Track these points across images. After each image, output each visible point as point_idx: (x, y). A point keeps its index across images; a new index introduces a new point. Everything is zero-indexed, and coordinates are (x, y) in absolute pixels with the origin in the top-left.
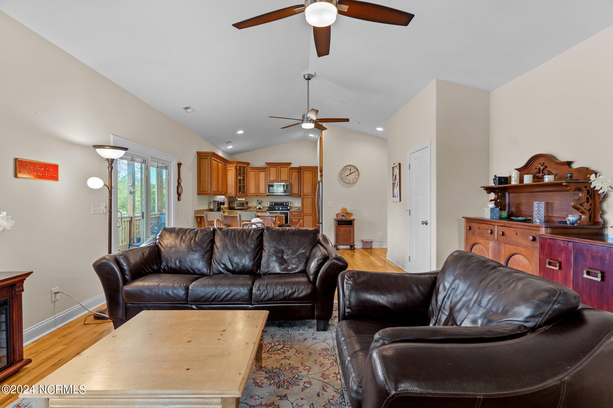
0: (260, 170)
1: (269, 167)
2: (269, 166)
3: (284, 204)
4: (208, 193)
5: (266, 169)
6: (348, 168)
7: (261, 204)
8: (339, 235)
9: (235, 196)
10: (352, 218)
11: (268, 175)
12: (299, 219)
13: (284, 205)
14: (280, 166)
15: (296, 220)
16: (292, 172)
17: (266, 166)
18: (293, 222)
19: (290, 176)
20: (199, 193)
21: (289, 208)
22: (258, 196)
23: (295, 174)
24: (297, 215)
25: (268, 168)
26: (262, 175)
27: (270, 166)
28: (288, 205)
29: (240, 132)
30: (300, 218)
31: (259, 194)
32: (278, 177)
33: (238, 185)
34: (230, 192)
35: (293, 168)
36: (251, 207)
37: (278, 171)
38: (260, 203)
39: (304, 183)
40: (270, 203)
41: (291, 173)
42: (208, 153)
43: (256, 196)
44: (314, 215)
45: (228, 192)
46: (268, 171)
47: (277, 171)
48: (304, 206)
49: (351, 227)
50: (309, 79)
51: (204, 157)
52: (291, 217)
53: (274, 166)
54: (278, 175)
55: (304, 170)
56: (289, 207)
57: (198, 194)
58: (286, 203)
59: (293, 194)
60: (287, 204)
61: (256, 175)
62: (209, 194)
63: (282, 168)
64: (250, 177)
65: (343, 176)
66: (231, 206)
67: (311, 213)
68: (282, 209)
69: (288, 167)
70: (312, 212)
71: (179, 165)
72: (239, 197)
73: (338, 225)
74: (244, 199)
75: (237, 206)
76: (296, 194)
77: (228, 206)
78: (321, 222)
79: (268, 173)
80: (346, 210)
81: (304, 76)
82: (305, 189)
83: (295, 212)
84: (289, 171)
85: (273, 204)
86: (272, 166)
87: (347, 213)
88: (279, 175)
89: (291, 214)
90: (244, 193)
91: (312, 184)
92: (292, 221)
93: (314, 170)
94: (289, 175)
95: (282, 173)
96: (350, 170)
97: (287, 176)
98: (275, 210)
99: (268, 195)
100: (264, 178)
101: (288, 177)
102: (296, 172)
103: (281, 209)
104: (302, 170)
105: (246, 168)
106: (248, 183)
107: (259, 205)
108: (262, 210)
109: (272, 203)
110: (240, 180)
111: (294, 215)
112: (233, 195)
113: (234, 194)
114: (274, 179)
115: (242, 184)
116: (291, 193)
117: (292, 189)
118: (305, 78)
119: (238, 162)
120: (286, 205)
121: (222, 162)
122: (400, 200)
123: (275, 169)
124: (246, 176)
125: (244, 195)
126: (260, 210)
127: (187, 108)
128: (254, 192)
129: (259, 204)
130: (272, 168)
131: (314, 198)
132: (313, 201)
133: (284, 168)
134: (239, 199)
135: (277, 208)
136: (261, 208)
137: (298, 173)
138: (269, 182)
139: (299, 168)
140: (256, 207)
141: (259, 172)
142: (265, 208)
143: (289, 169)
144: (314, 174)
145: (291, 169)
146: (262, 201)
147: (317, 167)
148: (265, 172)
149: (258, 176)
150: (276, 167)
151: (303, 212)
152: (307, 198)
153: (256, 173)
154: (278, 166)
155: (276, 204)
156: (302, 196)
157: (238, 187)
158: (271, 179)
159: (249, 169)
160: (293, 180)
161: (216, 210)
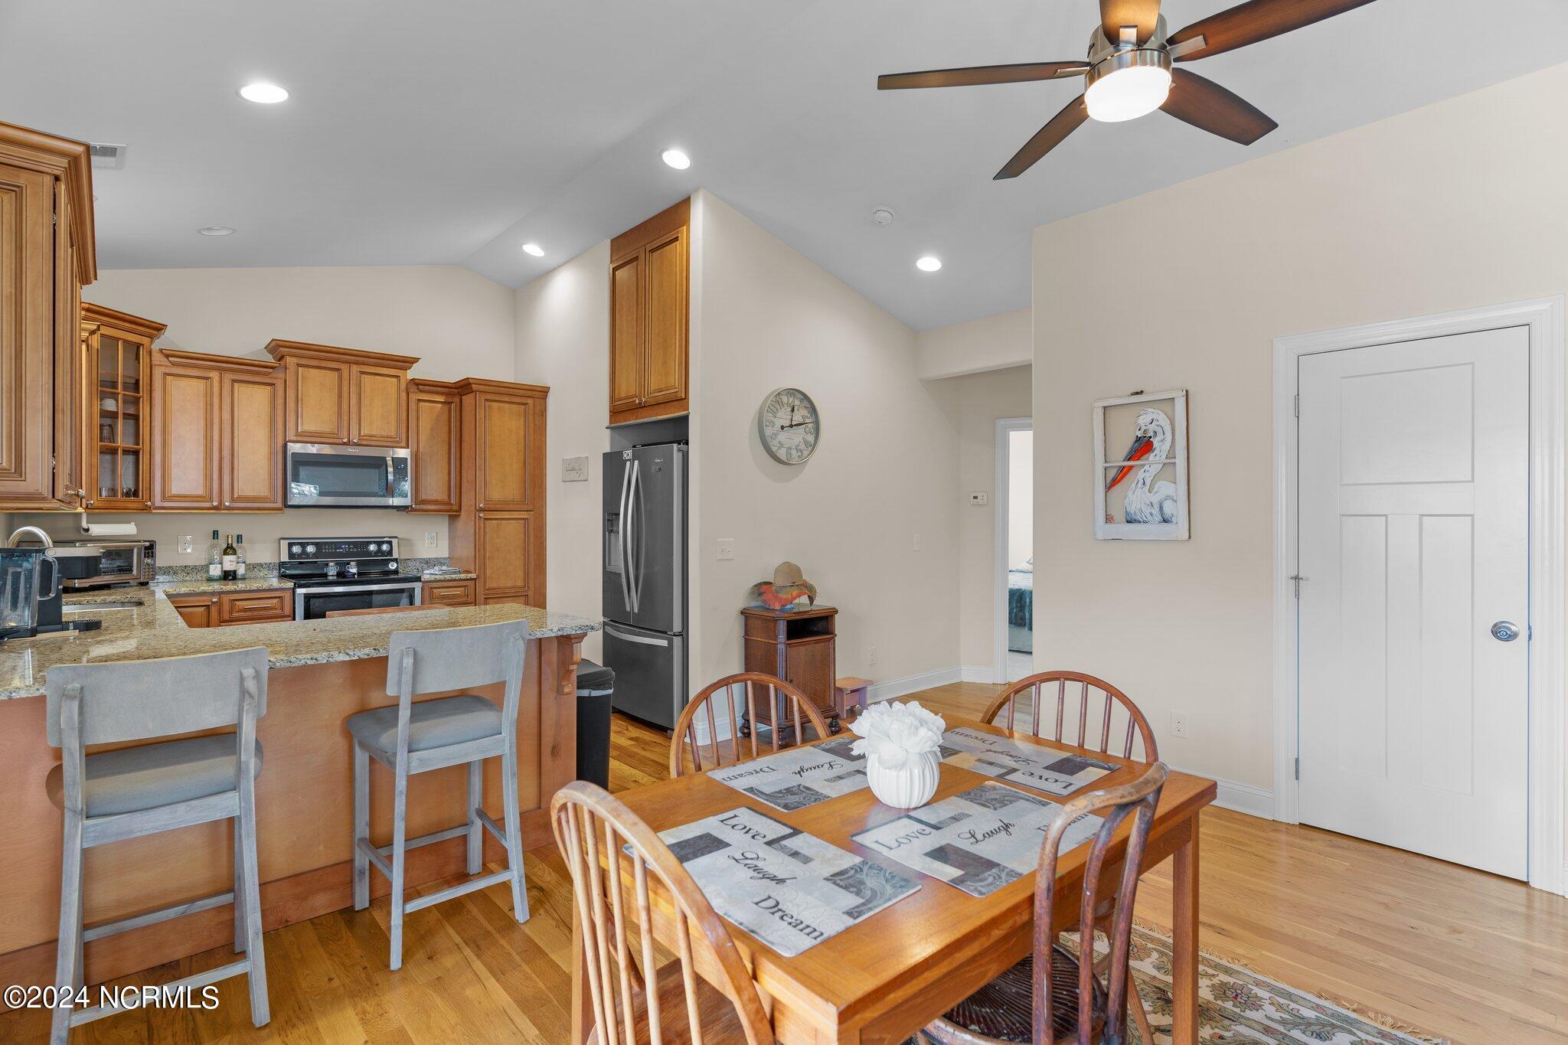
0: (236, 376)
1: (299, 365)
2: (293, 360)
3: (372, 547)
5: (277, 375)
6: (784, 398)
7: (239, 552)
10: (822, 602)
11: (290, 403)
13: (369, 554)
14: (355, 368)
16: (418, 400)
19: (410, 419)
21: (393, 566)
22: (226, 508)
23: (431, 411)
24: (459, 596)
25: (288, 370)
26: (253, 400)
27: (304, 362)
28: (390, 552)
29: (264, 93)
31: (233, 500)
32: (346, 418)
33: (96, 444)
35: (420, 385)
37: (345, 388)
38: (230, 547)
40: (290, 545)
41: (413, 406)
43: (216, 508)
44: (531, 593)
46: (291, 385)
47: (340, 390)
48: (488, 554)
49: (829, 640)
53: (324, 364)
54: (349, 409)
55: (489, 397)
56: (396, 560)
58: (379, 544)
59: (427, 502)
61: (216, 400)
63: (366, 379)
64: (172, 405)
65: (768, 429)
67: (520, 583)
68: (359, 573)
69: (396, 376)
72: (93, 517)
73: (787, 638)
74: (128, 529)
76: (436, 502)
78: (677, 627)
80: (798, 571)
82: (493, 481)
83: (446, 584)
84: (404, 395)
85: (310, 549)
86: (311, 362)
87: (804, 587)
88: (354, 409)
89: (426, 592)
90: (134, 494)
91: (525, 462)
93: (530, 401)
94: (403, 415)
95: (365, 402)
96: (793, 410)
97: (393, 417)
98: (322, 578)
99: (289, 507)
100: (265, 417)
101: (398, 421)
102: (440, 405)
103: (353, 571)
104: (473, 398)
105: (143, 353)
106: (157, 438)
107: (227, 558)
108: (241, 586)
109: (303, 545)
110: (107, 418)
111: (444, 596)
114: (324, 429)
115: (120, 443)
116: (414, 497)
117: (417, 479)
120: (379, 552)
122: (1190, 538)
123: (327, 377)
124: (146, 397)
125: (131, 503)
126: (230, 584)
128: (200, 491)
129: (225, 553)
130: (314, 372)
131: (531, 521)
132: (526, 534)
133: (377, 377)
134: (97, 530)
135: (332, 571)
136: (235, 572)
137: (446, 408)
138: (295, 438)
139: (454, 386)
140: (205, 568)
141: (233, 386)
142: (260, 571)
143: (403, 386)
144: (531, 417)
145: (413, 388)
146: (239, 538)
147: (544, 392)
148: (269, 388)
149: (226, 407)
150: (338, 370)
151: (482, 580)
152: (503, 522)
153: (216, 389)
154: (347, 366)
155: (325, 549)
156: (482, 509)
157: (94, 460)
158: (310, 424)
159: (162, 364)
160: (422, 437)
161: (20, 619)
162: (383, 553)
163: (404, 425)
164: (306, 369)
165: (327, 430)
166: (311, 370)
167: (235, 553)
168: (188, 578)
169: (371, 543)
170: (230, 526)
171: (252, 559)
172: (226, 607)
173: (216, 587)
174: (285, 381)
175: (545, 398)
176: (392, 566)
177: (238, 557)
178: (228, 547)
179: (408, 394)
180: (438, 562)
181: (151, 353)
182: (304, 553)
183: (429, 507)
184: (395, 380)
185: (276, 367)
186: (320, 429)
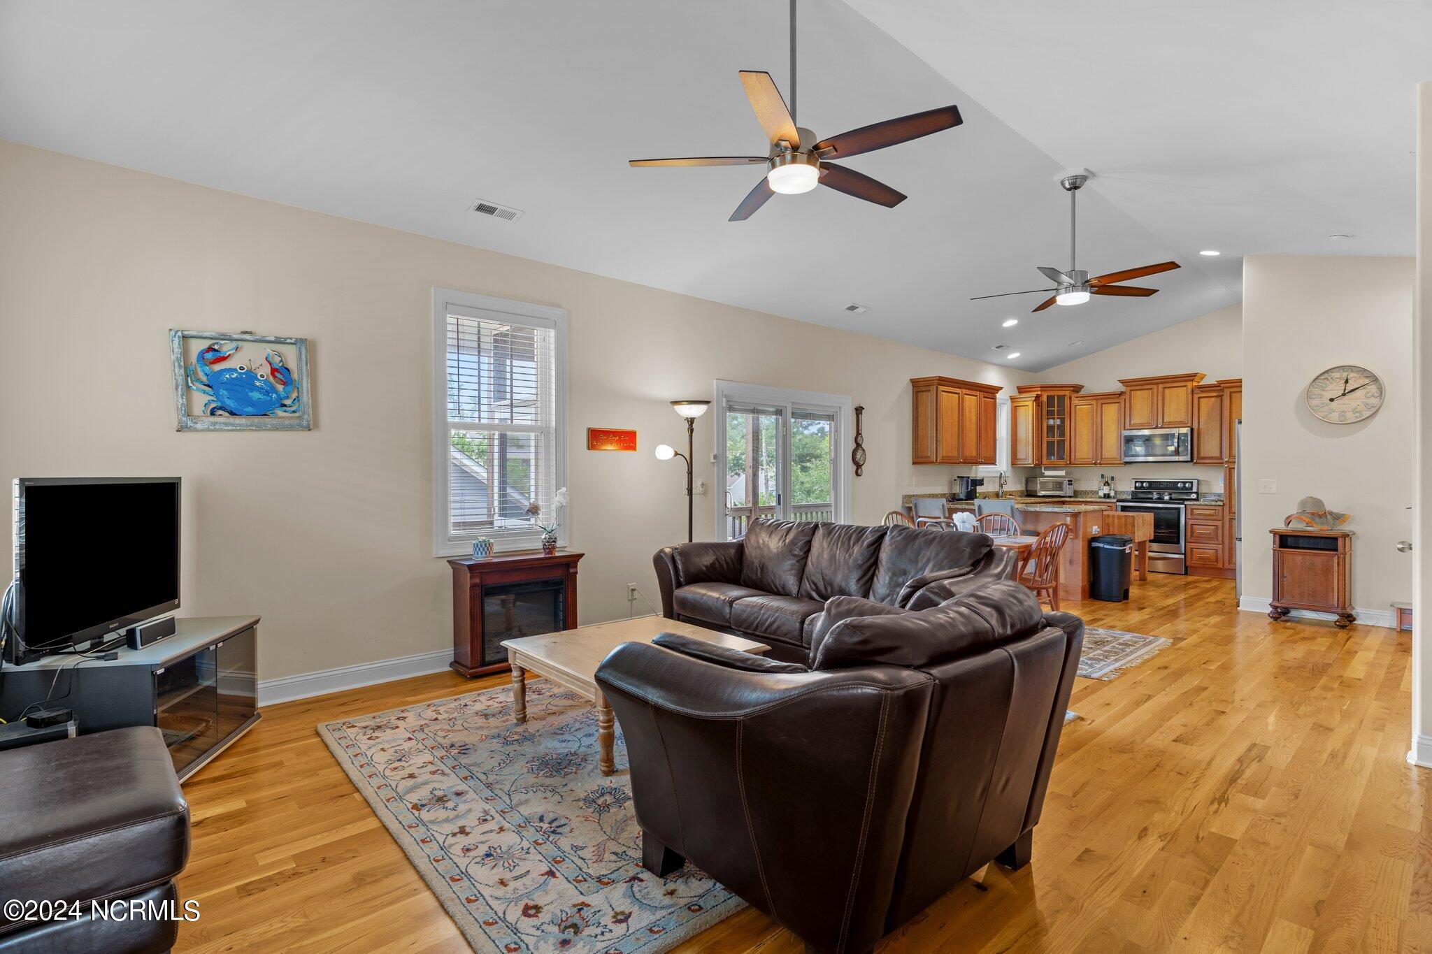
0: (1104, 401)
1: (1131, 390)
2: (1129, 388)
3: (1179, 485)
4: (931, 460)
5: (1123, 397)
7: (1111, 484)
8: (1285, 577)
9: (1034, 465)
11: (1128, 411)
12: (1217, 527)
13: (1178, 489)
14: (1161, 386)
15: (1206, 529)
16: (1199, 398)
17: (1120, 388)
18: (1195, 535)
19: (1194, 409)
20: (915, 460)
21: (1194, 496)
22: (1100, 464)
23: (1207, 405)
24: (1211, 515)
25: (1128, 393)
26: (1111, 412)
27: (1134, 388)
28: (1191, 488)
29: (1010, 323)
30: (1219, 523)
31: (1103, 459)
32: (1155, 414)
33: (1045, 439)
34: (1021, 457)
35: (1202, 388)
36: (1085, 493)
37: (1155, 398)
38: (1107, 482)
40: (1136, 482)
41: (1196, 402)
42: (932, 378)
43: (1095, 464)
45: (1018, 457)
46: (1128, 401)
47: (1152, 399)
50: (1074, 187)
51: (923, 389)
52: (1190, 522)
53: (1145, 387)
54: (1158, 409)
56: (1193, 493)
57: (914, 463)
58: (1185, 483)
59: (1202, 458)
60: (1187, 485)
61: (1095, 414)
62: (932, 463)
63: (1167, 391)
64: (1078, 419)
65: (1315, 402)
66: (1030, 488)
68: (1171, 499)
69: (1186, 386)
71: (859, 410)
72: (1047, 469)
73: (1280, 547)
74: (1062, 473)
75: (1043, 488)
76: (1211, 458)
77: (1022, 488)
79: (1128, 406)
81: (1062, 183)
83: (1202, 507)
84: (1190, 396)
85: (1144, 485)
86: (1139, 388)
87: (1325, 515)
88: (1160, 409)
89: (1189, 511)
90: (1063, 459)
92: (1192, 532)
94: (1190, 407)
95: (1167, 403)
96: (1347, 382)
97: (1183, 410)
98: (1150, 500)
99: (1126, 463)
100: (1115, 419)
101: (1186, 411)
102: (1213, 399)
103: (1167, 498)
104: (1226, 392)
105: (1067, 400)
106: (1073, 434)
107: (1105, 487)
109: (1142, 482)
110: (1051, 429)
111: (1200, 515)
112: (1030, 462)
115: (1056, 438)
116: (1195, 456)
117: (1199, 444)
118: (1065, 187)
119: (1044, 388)
120: (1184, 488)
121: (977, 393)
123: (1146, 394)
124: (1068, 416)
125: (1062, 462)
126: (1108, 500)
127: (852, 308)
128: (1089, 456)
129: (1104, 485)
130: (1139, 392)
133: (1174, 388)
134: (1048, 473)
135: (1155, 496)
136: (1109, 494)
137: (1219, 400)
138: (1129, 428)
140: (1097, 492)
141: (1102, 406)
143: (1190, 391)
145: (1197, 391)
146: (1113, 478)
148: (1117, 404)
149: (1099, 416)
150: (1151, 389)
151: (1228, 507)
153: (1095, 409)
154: (1156, 386)
155: (1153, 485)
156: (1227, 462)
157: (1045, 446)
158: (1136, 420)
159: (1075, 401)
160: (1202, 420)
161: (962, 496)
162: (1187, 489)
163: (1189, 414)
164: (1135, 392)
165: (1145, 421)
166: (1137, 392)
167: (1109, 485)
168: (1093, 496)
169: (1179, 482)
170: (1109, 472)
171: (1118, 488)
173: (1103, 500)
174: (1125, 399)
177: (1111, 487)
179: (1193, 395)
180: (1216, 495)
181: (1070, 398)
182: (1142, 487)
183: (1207, 461)
184: (1185, 388)
185: (1121, 394)
186: (1142, 422)
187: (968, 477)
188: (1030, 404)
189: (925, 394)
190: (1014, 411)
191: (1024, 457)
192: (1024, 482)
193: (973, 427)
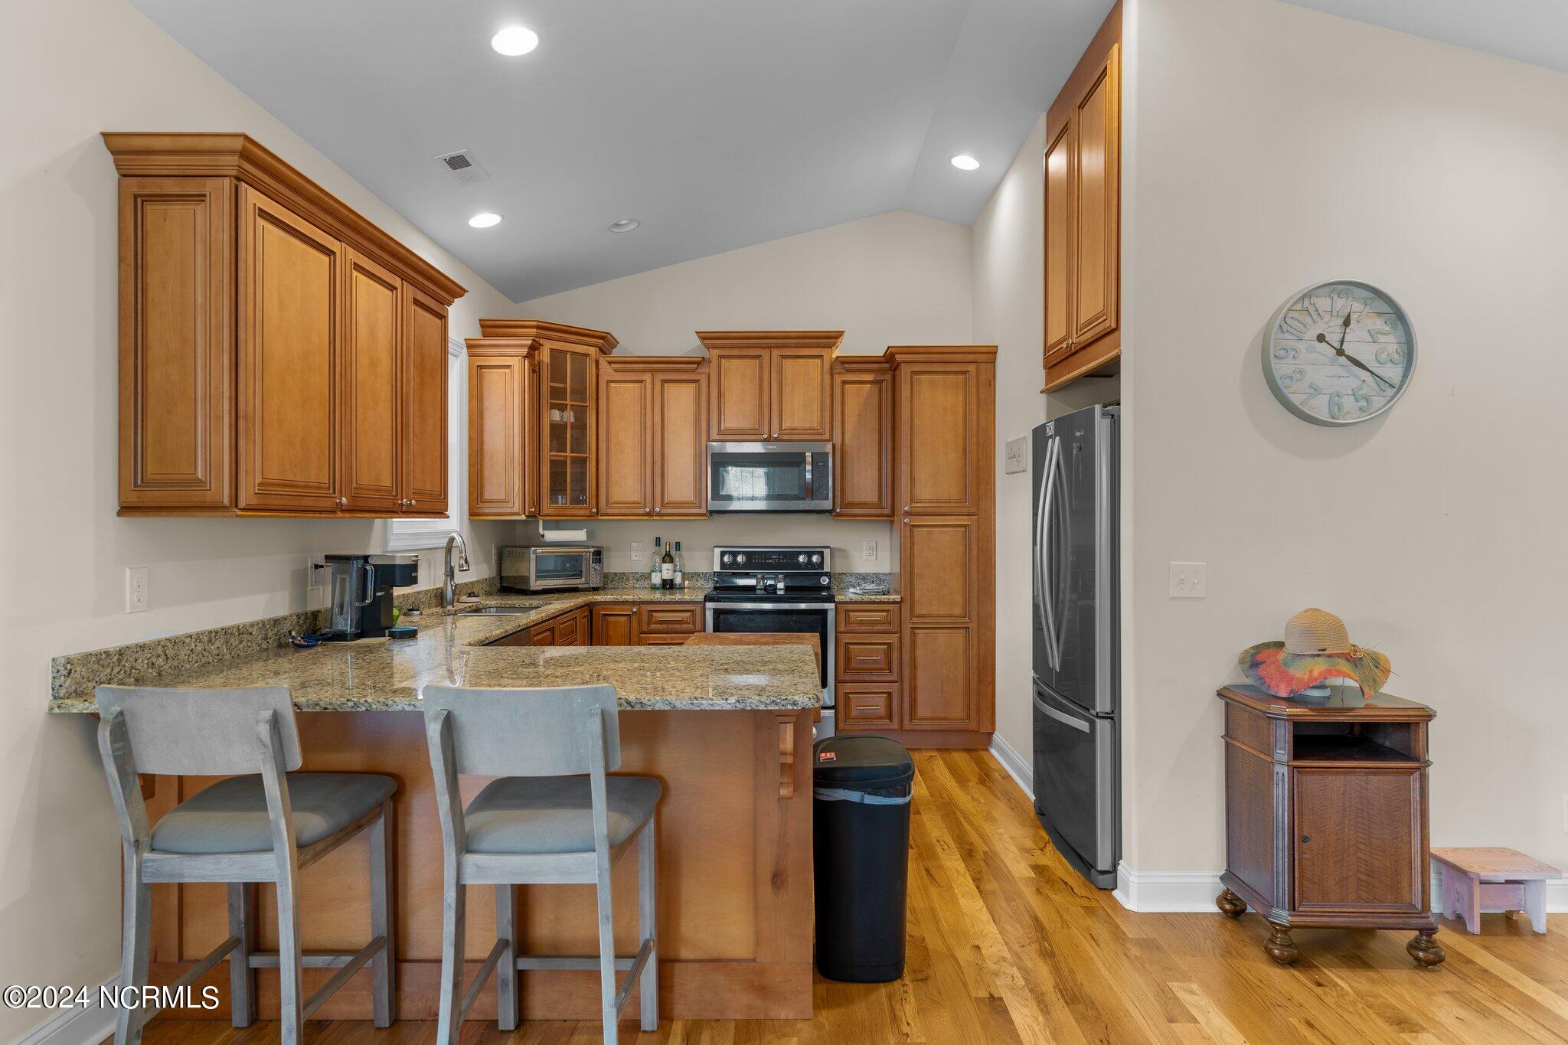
0: (667, 377)
1: (721, 357)
2: (715, 352)
3: (801, 559)
4: (209, 497)
5: (704, 370)
6: (1323, 303)
7: (677, 559)
8: (1305, 840)
9: (523, 517)
11: (714, 400)
12: (889, 644)
13: (798, 566)
14: (776, 353)
15: (873, 653)
16: (844, 382)
17: (701, 351)
18: (852, 665)
19: (832, 404)
20: (133, 498)
22: (660, 514)
23: (859, 396)
24: (878, 623)
25: (715, 361)
26: (681, 399)
27: (726, 352)
28: (821, 564)
30: (893, 639)
31: (663, 506)
32: (767, 410)
33: (547, 455)
34: (495, 497)
35: (848, 363)
36: (622, 577)
37: (766, 377)
38: (668, 554)
39: (916, 444)
40: (723, 554)
41: (838, 390)
42: (207, 143)
43: (649, 514)
44: (973, 626)
45: (487, 496)
46: (714, 379)
47: (761, 379)
48: (916, 571)
49: (1410, 771)
51: (172, 187)
52: (846, 638)
53: (746, 352)
54: (771, 401)
55: (917, 368)
56: (826, 574)
57: (126, 509)
58: (810, 555)
59: (852, 505)
61: (649, 403)
62: (215, 508)
63: (787, 363)
64: (615, 412)
65: (1285, 367)
66: (508, 573)
67: (958, 611)
68: (787, 589)
69: (820, 357)
70: (964, 607)
72: (550, 525)
73: (1296, 757)
74: (580, 535)
75: (540, 576)
76: (864, 505)
77: (494, 574)
78: (1102, 704)
79: (714, 390)
80: (1338, 629)
82: (923, 474)
83: (864, 606)
84: (827, 377)
85: (740, 559)
86: (736, 352)
87: (1354, 659)
88: (775, 400)
89: (842, 616)
90: (584, 502)
91: (964, 450)
92: (848, 660)
93: (972, 368)
94: (828, 401)
95: (787, 389)
96: (1347, 323)
97: (817, 404)
98: (750, 591)
99: (712, 512)
100: (691, 417)
101: (822, 409)
102: (870, 386)
104: (905, 372)
105: (590, 367)
106: (602, 445)
107: (666, 566)
108: (678, 597)
109: (734, 554)
110: (557, 430)
111: (861, 623)
112: (515, 509)
113: (517, 508)
114: (746, 424)
115: (568, 453)
116: (838, 499)
117: (843, 477)
119: (544, 329)
120: (810, 563)
121: (397, 282)
123: (750, 366)
124: (593, 406)
125: (580, 511)
126: (669, 594)
128: (636, 497)
129: (664, 561)
130: (736, 362)
131: (974, 528)
132: (967, 545)
133: (799, 360)
134: (551, 536)
135: (760, 583)
136: (672, 580)
137: (876, 389)
138: (717, 437)
139: (883, 359)
140: (650, 575)
141: (663, 387)
142: (697, 581)
143: (827, 367)
144: (974, 390)
145: (838, 368)
146: (678, 545)
147: (991, 353)
148: (694, 385)
149: (657, 409)
150: (758, 357)
151: (909, 604)
152: (936, 529)
153: (649, 392)
154: (768, 351)
155: (756, 559)
156: (908, 514)
157: (546, 470)
158: (732, 420)
159: (607, 371)
160: (849, 427)
161: (345, 623)
162: (813, 566)
163: (827, 414)
164: (728, 360)
165: (748, 426)
166: (731, 361)
167: (672, 561)
168: (637, 585)
169: (800, 553)
170: (671, 533)
171: (690, 568)
172: (645, 618)
173: (657, 596)
174: (709, 375)
175: (993, 362)
176: (824, 581)
177: (675, 566)
178: (666, 555)
179: (832, 376)
180: (876, 578)
181: (597, 362)
182: (734, 564)
183: (857, 511)
184: (818, 361)
185: (700, 362)
186: (741, 426)
187: (366, 558)
188: (516, 362)
189: (176, 209)
190: (477, 376)
191: (502, 497)
192: (494, 558)
193: (384, 390)
